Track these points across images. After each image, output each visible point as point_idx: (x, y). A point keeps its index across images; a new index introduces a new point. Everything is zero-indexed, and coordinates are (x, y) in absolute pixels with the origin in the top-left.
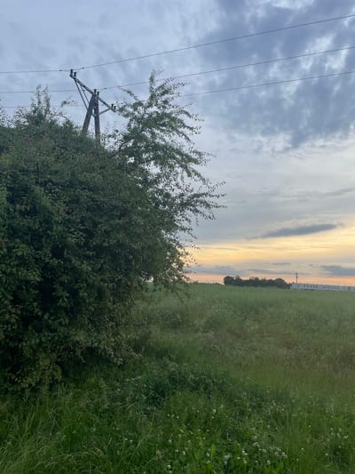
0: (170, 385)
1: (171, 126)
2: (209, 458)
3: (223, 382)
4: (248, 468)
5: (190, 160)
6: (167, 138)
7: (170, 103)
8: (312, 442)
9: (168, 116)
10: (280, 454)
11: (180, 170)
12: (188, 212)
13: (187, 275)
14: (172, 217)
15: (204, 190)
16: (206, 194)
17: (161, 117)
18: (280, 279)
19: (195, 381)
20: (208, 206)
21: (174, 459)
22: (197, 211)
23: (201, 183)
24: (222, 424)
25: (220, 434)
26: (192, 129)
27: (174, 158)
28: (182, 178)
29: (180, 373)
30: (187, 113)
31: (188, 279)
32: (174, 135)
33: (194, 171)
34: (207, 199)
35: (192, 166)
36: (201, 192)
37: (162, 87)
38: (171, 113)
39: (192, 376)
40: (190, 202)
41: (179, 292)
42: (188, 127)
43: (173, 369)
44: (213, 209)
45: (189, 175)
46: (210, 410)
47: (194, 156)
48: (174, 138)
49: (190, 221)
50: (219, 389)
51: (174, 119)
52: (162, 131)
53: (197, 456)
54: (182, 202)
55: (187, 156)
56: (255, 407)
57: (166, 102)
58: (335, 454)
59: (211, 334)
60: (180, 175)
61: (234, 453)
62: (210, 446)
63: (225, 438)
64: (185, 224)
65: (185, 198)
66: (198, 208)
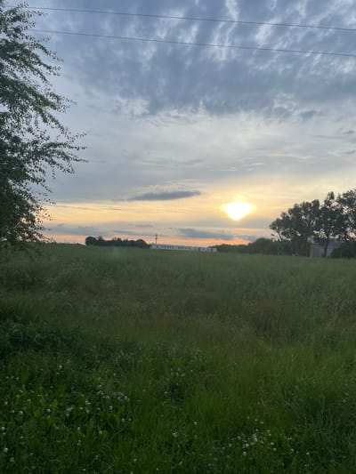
0: (11, 347)
1: (24, 60)
2: (50, 414)
3: (73, 339)
4: (90, 416)
5: (47, 103)
6: (18, 74)
7: (23, 32)
8: (153, 383)
9: (21, 47)
10: (123, 398)
11: (33, 113)
12: (43, 163)
13: (40, 232)
14: (22, 166)
15: (63, 139)
16: (65, 145)
17: (12, 46)
18: (141, 240)
19: (41, 341)
20: (66, 158)
21: (9, 421)
22: (54, 163)
23: (58, 131)
24: (68, 378)
25: (64, 388)
26: (49, 68)
27: (27, 98)
28: (36, 123)
29: (24, 334)
30: (43, 48)
31: (40, 236)
32: (27, 71)
33: (51, 117)
34: (66, 150)
35: (49, 110)
36: (59, 141)
37: (13, 11)
38: (24, 44)
39: (38, 336)
40: (46, 151)
41: (28, 249)
42: (45, 65)
43: (17, 330)
44: (72, 162)
45: (45, 121)
46: (56, 366)
47: (51, 99)
48: (27, 75)
49: (44, 172)
50: (68, 345)
51: (27, 52)
52: (13, 64)
53: (36, 414)
54: (35, 150)
55: (42, 97)
56: (103, 359)
57: (17, 30)
58: (173, 391)
59: (64, 293)
60: (33, 119)
61: (77, 405)
62: (51, 402)
63: (70, 392)
64: (38, 175)
65: (40, 146)
66: (55, 159)
